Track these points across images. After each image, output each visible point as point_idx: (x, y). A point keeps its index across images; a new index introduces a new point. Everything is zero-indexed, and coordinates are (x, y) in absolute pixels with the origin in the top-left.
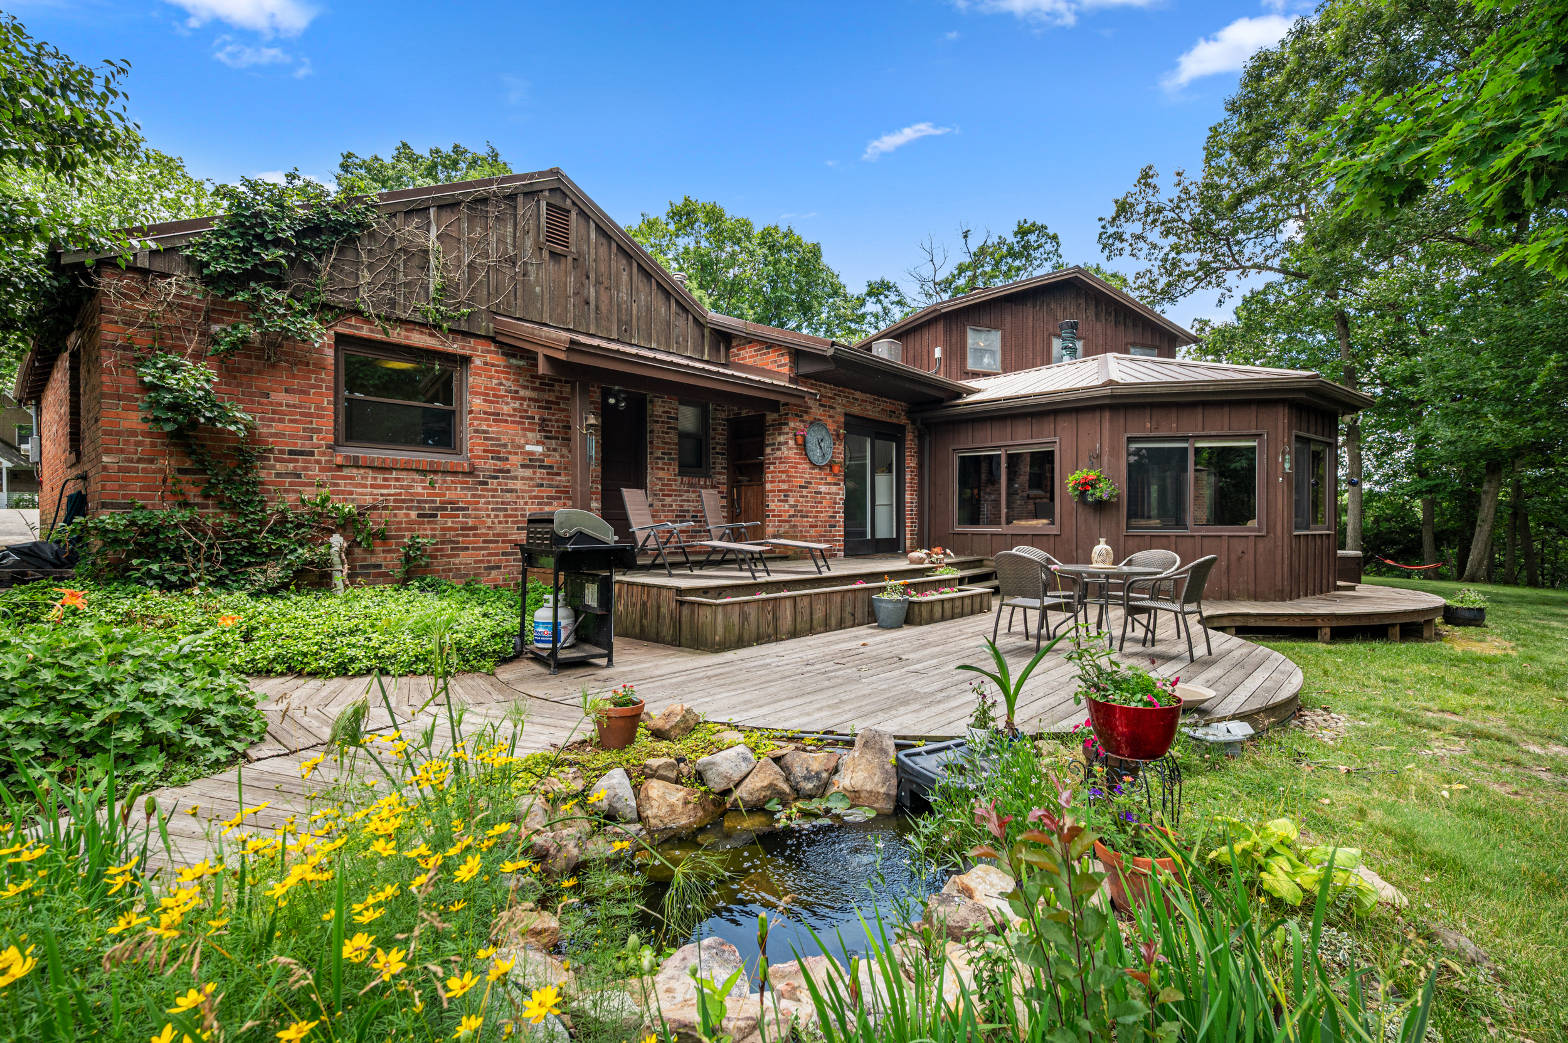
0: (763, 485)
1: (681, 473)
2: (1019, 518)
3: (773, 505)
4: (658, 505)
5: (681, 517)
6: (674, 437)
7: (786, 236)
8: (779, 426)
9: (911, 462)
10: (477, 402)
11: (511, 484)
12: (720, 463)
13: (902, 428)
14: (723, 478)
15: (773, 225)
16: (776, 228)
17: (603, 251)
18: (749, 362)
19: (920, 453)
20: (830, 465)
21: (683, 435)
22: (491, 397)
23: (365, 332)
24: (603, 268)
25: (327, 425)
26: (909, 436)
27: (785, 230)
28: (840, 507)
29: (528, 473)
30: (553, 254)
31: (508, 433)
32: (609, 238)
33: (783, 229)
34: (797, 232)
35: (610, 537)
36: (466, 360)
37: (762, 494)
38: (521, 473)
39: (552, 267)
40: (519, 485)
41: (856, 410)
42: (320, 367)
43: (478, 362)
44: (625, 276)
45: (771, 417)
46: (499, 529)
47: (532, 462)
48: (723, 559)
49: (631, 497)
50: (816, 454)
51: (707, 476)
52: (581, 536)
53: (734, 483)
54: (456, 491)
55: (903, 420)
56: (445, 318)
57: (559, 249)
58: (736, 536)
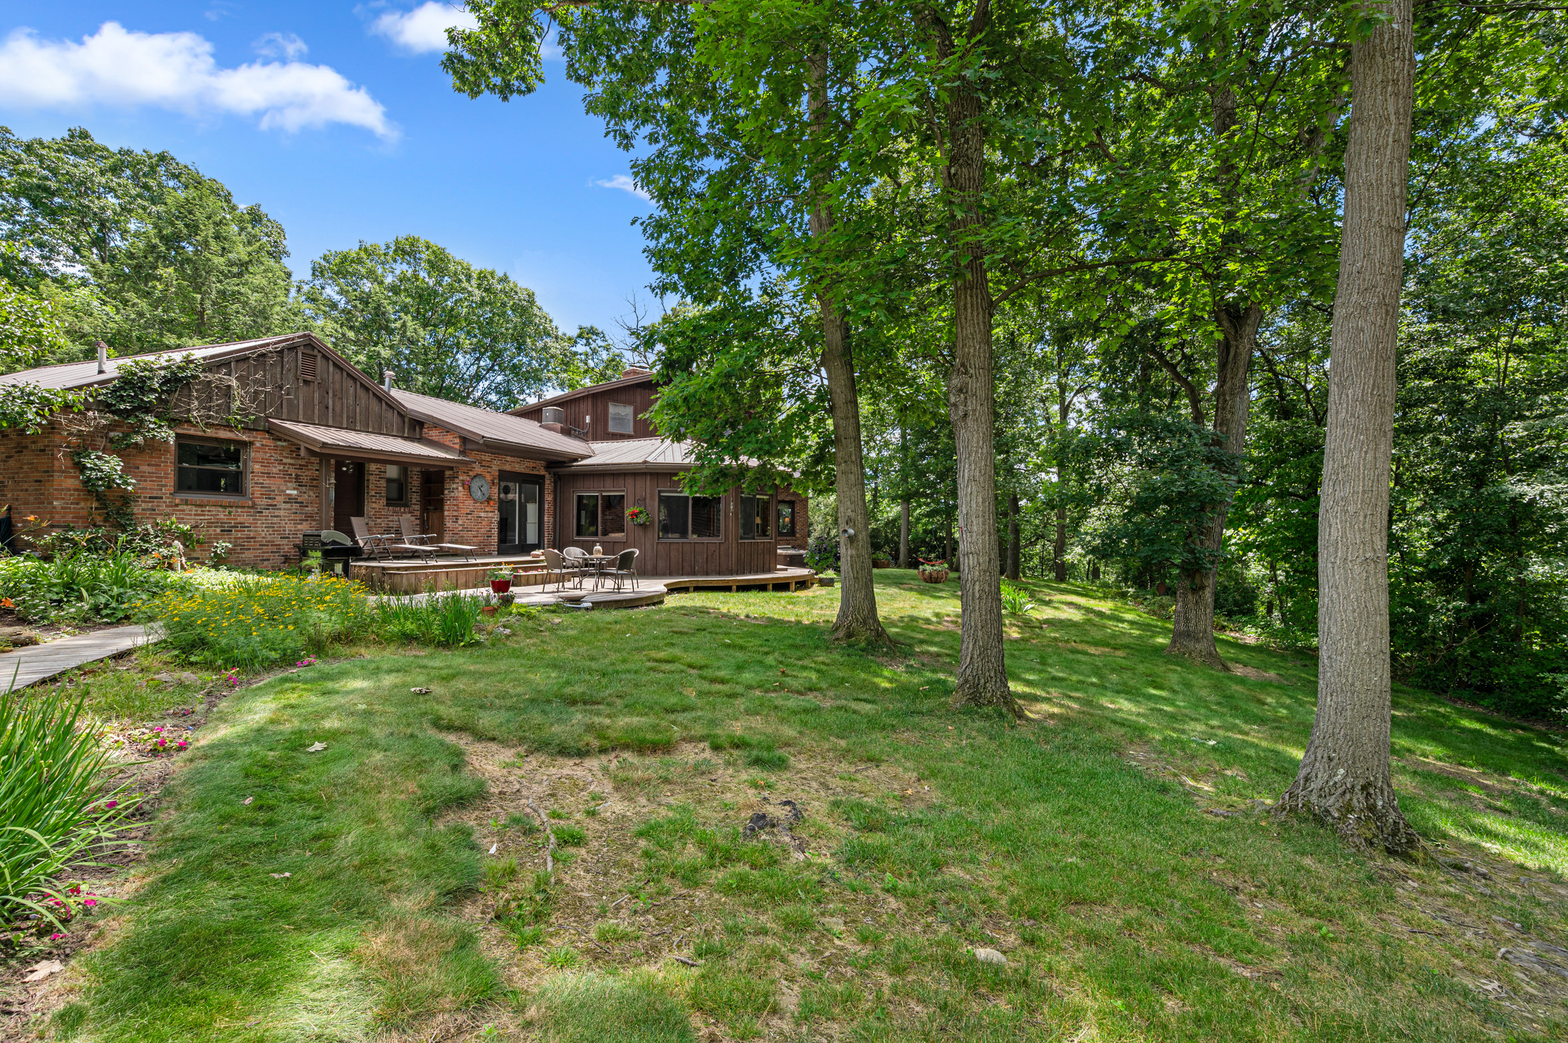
0: (442, 511)
1: (388, 505)
2: (613, 532)
3: (449, 524)
4: (372, 523)
5: (388, 531)
6: (383, 483)
7: (500, 281)
8: (453, 478)
9: (549, 498)
10: (257, 467)
11: (277, 513)
12: (415, 498)
13: (543, 477)
14: (417, 507)
15: (490, 269)
16: (492, 274)
17: (338, 376)
18: (436, 439)
19: (555, 492)
20: (489, 500)
21: (389, 481)
22: (264, 463)
23: (192, 432)
24: (337, 386)
25: (170, 482)
26: (547, 482)
27: (501, 275)
28: (495, 526)
29: (288, 506)
30: (306, 382)
31: (274, 484)
32: (342, 369)
33: (500, 273)
34: (512, 278)
35: (349, 543)
36: (251, 443)
37: (442, 519)
38: (283, 506)
39: (305, 388)
40: (282, 513)
41: (507, 468)
42: (167, 451)
43: (258, 444)
44: (352, 390)
45: (448, 473)
46: (269, 538)
47: (290, 500)
48: (414, 555)
49: (355, 521)
50: (478, 494)
51: (406, 506)
52: (334, 542)
53: (425, 509)
54: (244, 517)
55: (542, 472)
56: (240, 422)
57: (309, 378)
58: (422, 542)
